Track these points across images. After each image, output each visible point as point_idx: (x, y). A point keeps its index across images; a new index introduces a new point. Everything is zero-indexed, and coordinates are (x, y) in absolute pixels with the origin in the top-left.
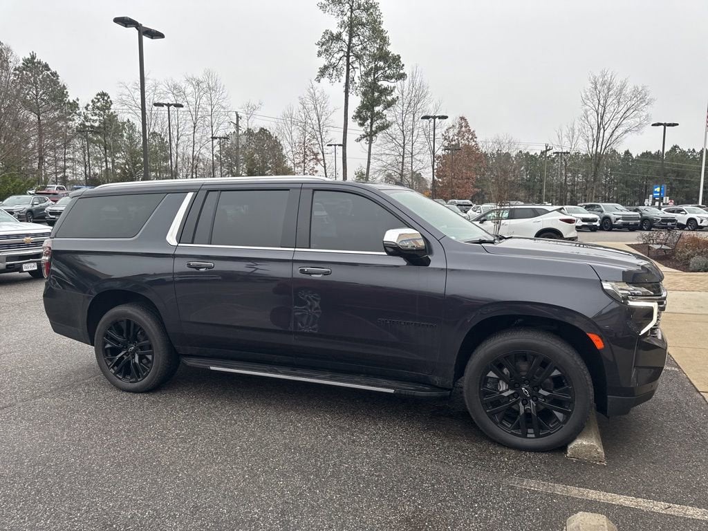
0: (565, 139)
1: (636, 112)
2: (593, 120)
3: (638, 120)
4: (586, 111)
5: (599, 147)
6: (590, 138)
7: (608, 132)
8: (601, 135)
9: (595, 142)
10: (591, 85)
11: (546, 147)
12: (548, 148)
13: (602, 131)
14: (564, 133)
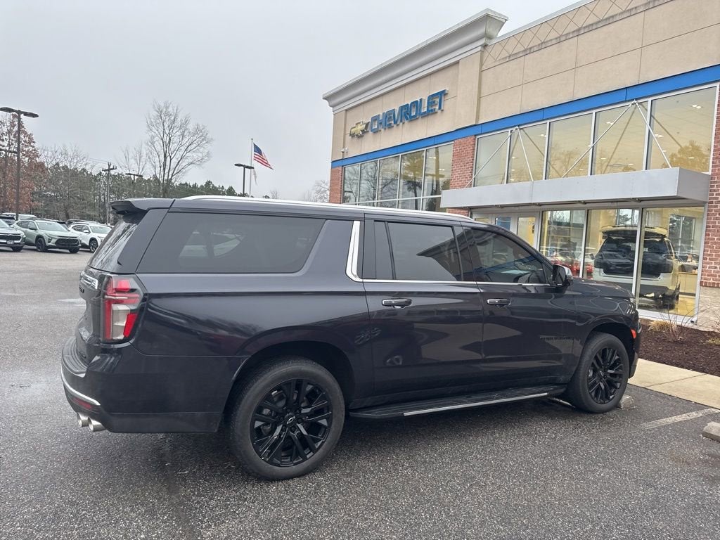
0: (132, 161)
1: (198, 148)
2: (159, 146)
3: (200, 155)
4: (153, 137)
5: (166, 175)
6: (157, 164)
7: (175, 161)
8: (168, 163)
9: (162, 168)
10: (156, 113)
11: (109, 166)
12: (111, 167)
13: (168, 159)
14: (131, 155)
